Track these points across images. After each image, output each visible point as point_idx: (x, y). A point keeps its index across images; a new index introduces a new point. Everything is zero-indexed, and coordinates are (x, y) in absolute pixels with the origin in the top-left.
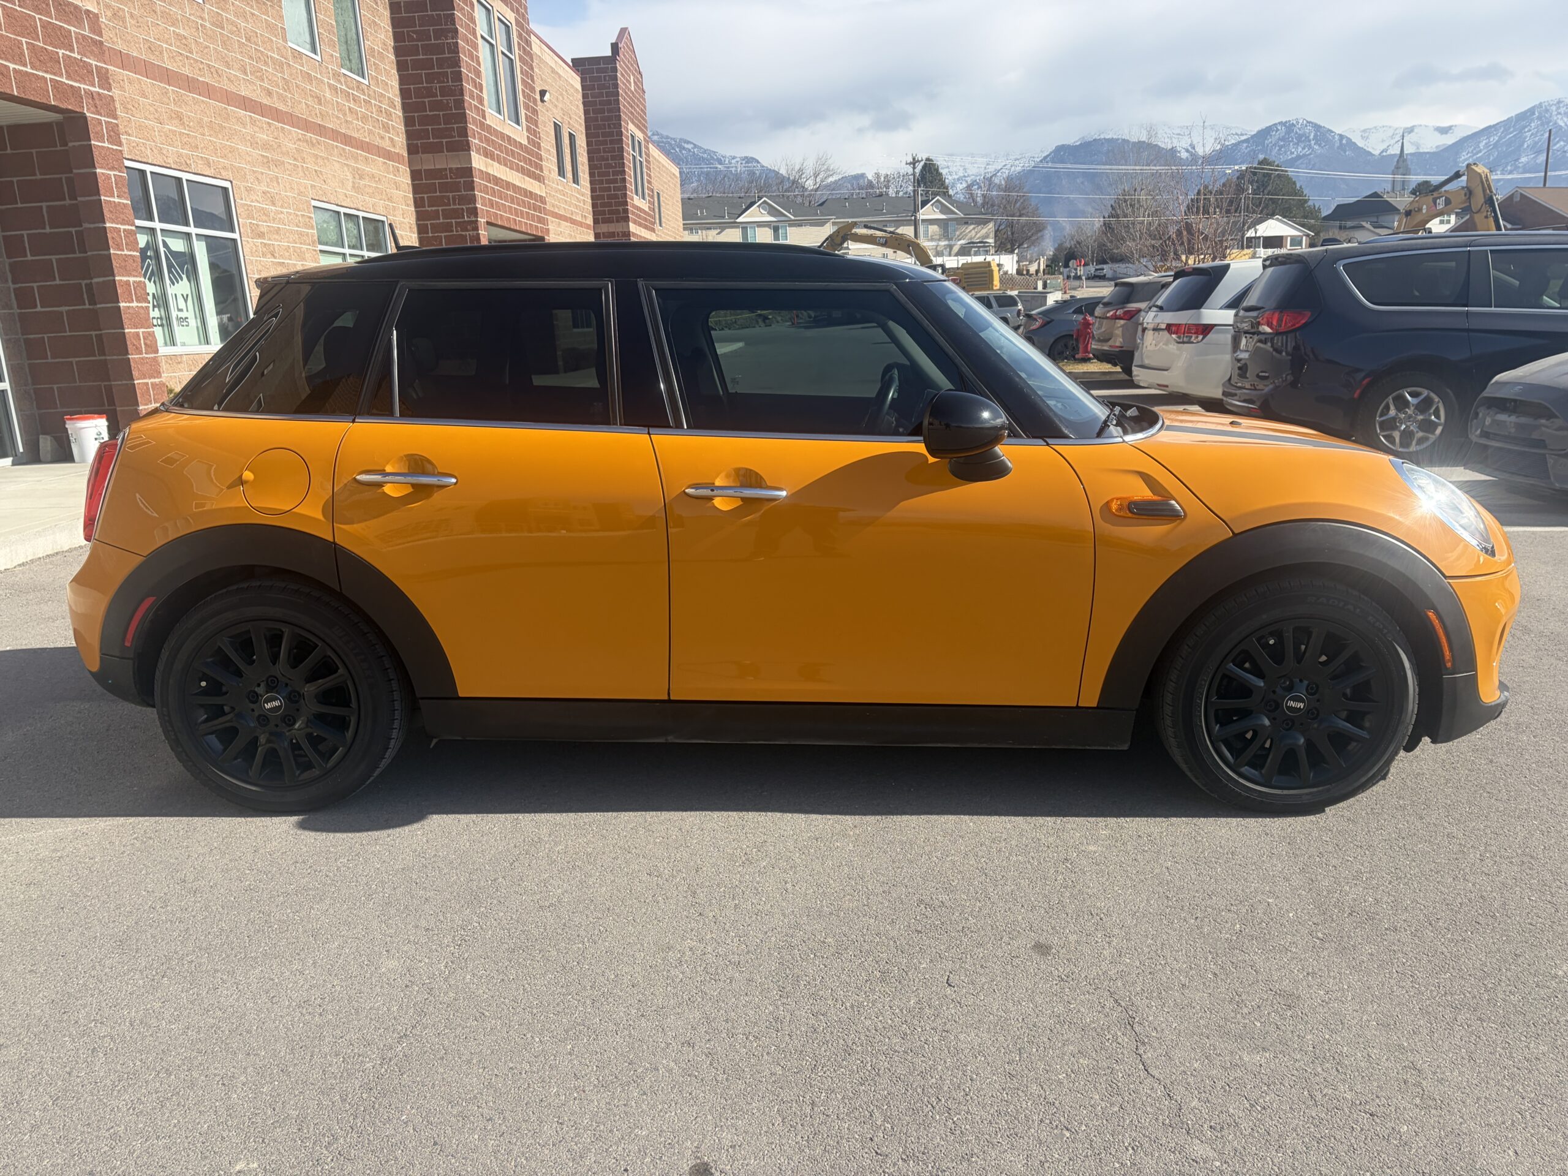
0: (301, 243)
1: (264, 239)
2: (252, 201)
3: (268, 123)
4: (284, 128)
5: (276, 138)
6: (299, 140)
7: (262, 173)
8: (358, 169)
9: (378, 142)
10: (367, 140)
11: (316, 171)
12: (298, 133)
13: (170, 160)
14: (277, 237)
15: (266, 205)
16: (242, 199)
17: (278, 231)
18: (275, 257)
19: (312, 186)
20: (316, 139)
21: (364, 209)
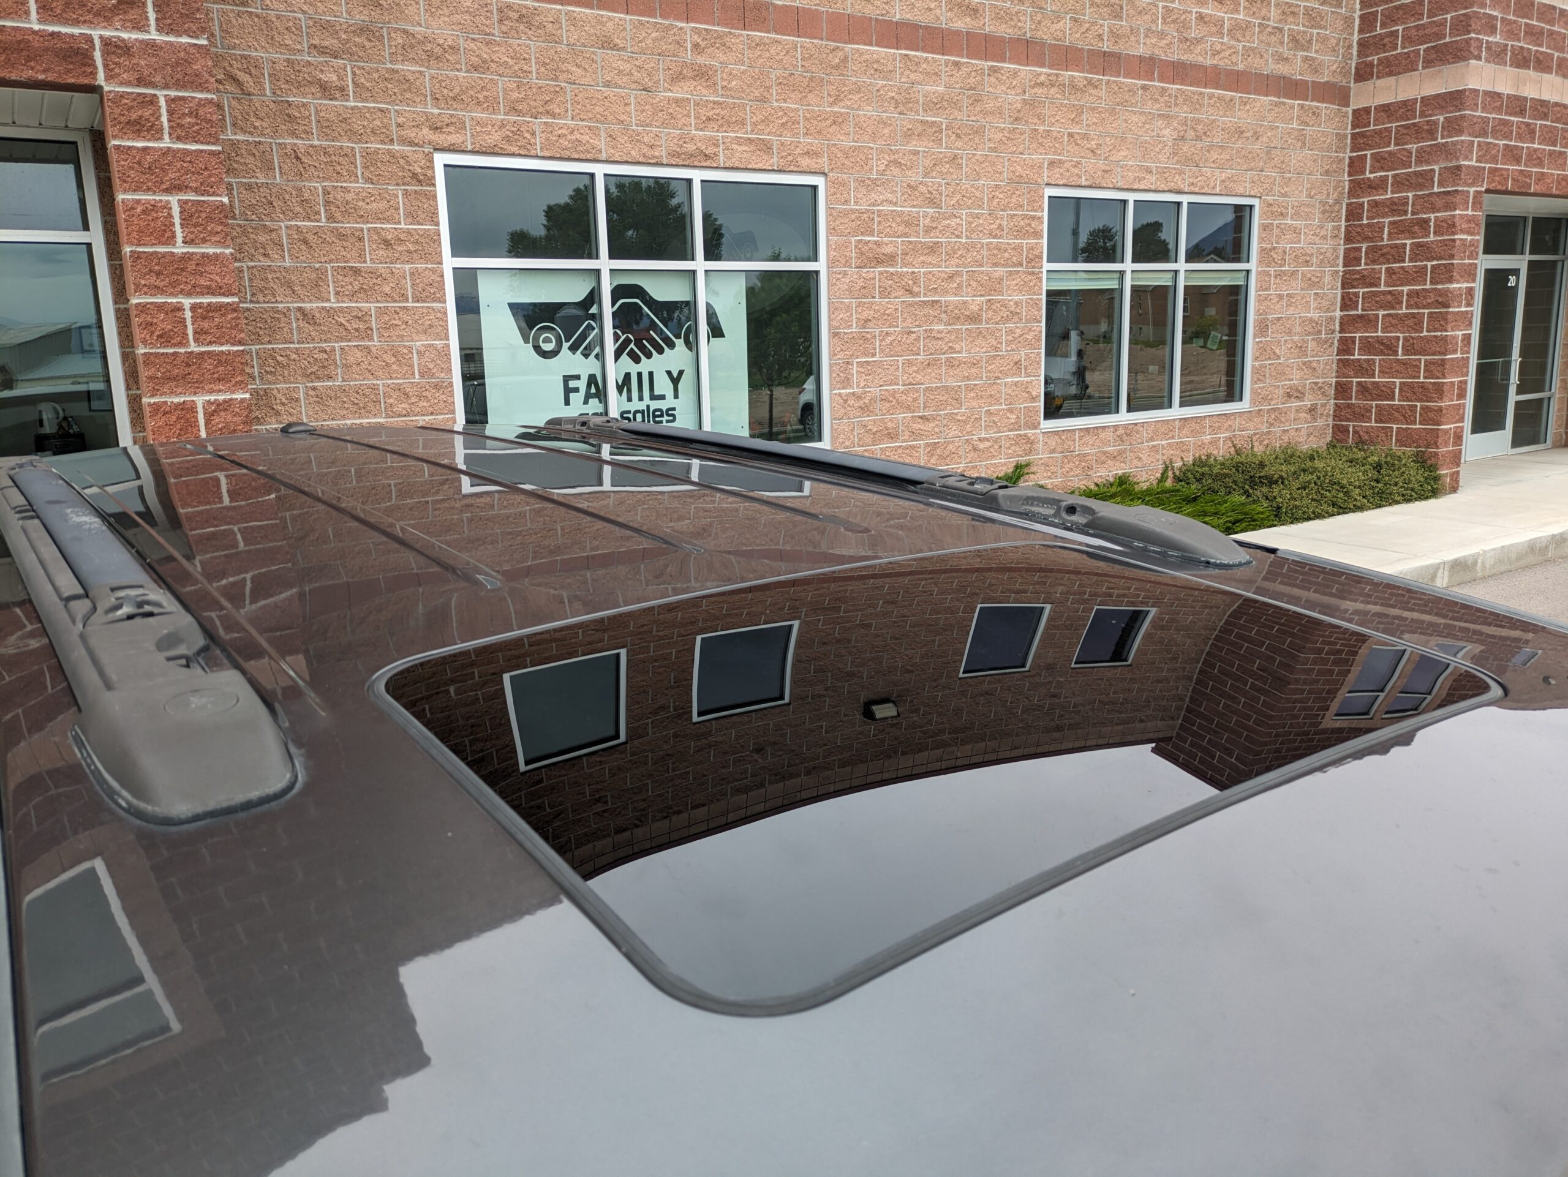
0: (995, 265)
1: (892, 266)
2: (873, 204)
3: (957, 64)
4: (1002, 68)
5: (971, 89)
6: (1042, 84)
7: (916, 153)
8: (1199, 121)
9: (1271, 67)
10: (1241, 67)
11: (1071, 135)
12: (1040, 74)
13: (661, 153)
14: (929, 259)
15: (914, 206)
16: (846, 202)
17: (933, 249)
18: (918, 294)
19: (1052, 163)
20: (1086, 78)
21: (1197, 190)
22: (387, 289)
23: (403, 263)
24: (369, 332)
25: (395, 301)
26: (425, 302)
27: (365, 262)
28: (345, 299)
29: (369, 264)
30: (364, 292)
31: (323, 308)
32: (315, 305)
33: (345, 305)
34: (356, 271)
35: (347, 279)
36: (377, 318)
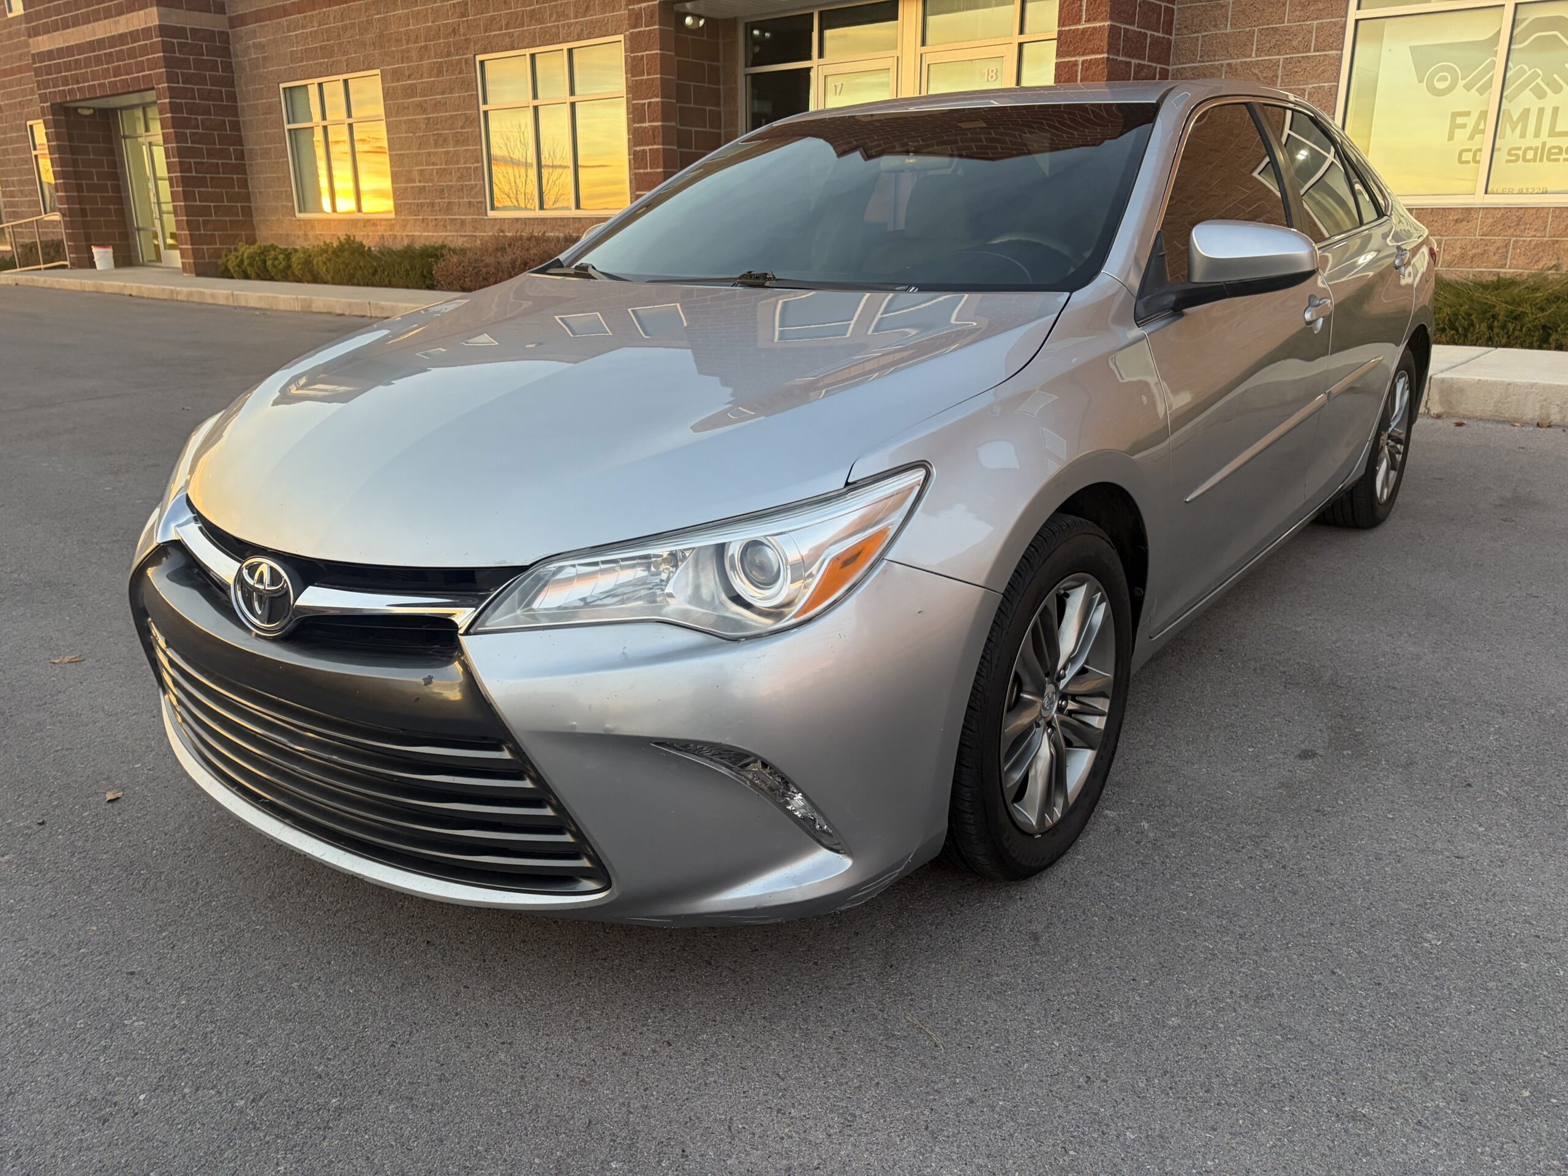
22: (1295, 43)
23: (1313, 20)
24: (1275, 79)
25: (1299, 52)
26: (1324, 50)
27: (1283, 23)
28: (1263, 54)
29: (1286, 24)
30: (1277, 48)
31: (1245, 62)
32: (1239, 61)
33: (1261, 59)
34: (1276, 30)
35: (1268, 38)
36: (1284, 67)
